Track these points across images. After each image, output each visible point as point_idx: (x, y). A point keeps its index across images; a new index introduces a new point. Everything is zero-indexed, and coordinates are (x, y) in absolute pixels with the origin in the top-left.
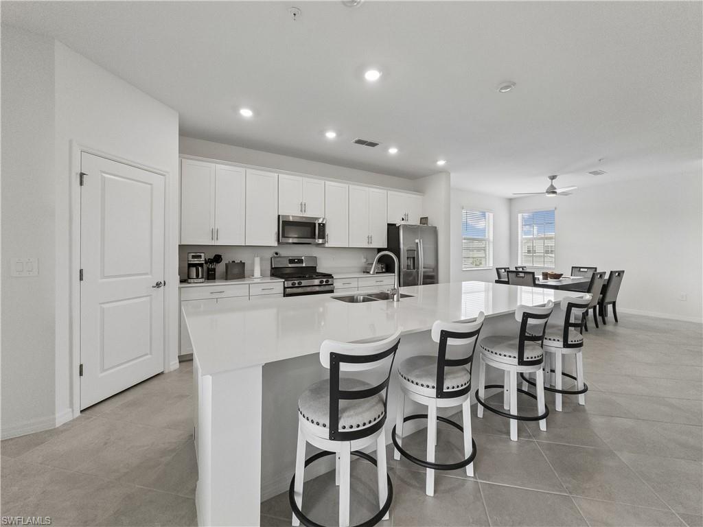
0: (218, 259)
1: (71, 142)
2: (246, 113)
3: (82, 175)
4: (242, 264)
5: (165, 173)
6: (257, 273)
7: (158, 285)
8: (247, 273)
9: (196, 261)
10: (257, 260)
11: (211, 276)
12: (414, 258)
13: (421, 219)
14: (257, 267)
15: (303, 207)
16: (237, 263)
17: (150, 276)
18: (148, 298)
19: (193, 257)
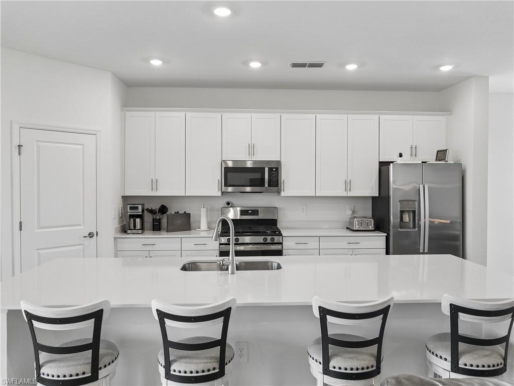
0: (163, 209)
1: (11, 122)
2: (156, 63)
3: (20, 146)
4: (187, 216)
5: (95, 133)
6: (204, 225)
7: (91, 235)
8: (193, 225)
9: (134, 212)
10: (203, 211)
11: (157, 227)
12: (414, 212)
13: (438, 152)
14: (203, 219)
15: (251, 148)
16: (181, 214)
17: (82, 227)
18: (81, 246)
19: (131, 208)
